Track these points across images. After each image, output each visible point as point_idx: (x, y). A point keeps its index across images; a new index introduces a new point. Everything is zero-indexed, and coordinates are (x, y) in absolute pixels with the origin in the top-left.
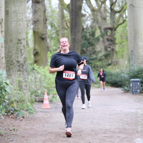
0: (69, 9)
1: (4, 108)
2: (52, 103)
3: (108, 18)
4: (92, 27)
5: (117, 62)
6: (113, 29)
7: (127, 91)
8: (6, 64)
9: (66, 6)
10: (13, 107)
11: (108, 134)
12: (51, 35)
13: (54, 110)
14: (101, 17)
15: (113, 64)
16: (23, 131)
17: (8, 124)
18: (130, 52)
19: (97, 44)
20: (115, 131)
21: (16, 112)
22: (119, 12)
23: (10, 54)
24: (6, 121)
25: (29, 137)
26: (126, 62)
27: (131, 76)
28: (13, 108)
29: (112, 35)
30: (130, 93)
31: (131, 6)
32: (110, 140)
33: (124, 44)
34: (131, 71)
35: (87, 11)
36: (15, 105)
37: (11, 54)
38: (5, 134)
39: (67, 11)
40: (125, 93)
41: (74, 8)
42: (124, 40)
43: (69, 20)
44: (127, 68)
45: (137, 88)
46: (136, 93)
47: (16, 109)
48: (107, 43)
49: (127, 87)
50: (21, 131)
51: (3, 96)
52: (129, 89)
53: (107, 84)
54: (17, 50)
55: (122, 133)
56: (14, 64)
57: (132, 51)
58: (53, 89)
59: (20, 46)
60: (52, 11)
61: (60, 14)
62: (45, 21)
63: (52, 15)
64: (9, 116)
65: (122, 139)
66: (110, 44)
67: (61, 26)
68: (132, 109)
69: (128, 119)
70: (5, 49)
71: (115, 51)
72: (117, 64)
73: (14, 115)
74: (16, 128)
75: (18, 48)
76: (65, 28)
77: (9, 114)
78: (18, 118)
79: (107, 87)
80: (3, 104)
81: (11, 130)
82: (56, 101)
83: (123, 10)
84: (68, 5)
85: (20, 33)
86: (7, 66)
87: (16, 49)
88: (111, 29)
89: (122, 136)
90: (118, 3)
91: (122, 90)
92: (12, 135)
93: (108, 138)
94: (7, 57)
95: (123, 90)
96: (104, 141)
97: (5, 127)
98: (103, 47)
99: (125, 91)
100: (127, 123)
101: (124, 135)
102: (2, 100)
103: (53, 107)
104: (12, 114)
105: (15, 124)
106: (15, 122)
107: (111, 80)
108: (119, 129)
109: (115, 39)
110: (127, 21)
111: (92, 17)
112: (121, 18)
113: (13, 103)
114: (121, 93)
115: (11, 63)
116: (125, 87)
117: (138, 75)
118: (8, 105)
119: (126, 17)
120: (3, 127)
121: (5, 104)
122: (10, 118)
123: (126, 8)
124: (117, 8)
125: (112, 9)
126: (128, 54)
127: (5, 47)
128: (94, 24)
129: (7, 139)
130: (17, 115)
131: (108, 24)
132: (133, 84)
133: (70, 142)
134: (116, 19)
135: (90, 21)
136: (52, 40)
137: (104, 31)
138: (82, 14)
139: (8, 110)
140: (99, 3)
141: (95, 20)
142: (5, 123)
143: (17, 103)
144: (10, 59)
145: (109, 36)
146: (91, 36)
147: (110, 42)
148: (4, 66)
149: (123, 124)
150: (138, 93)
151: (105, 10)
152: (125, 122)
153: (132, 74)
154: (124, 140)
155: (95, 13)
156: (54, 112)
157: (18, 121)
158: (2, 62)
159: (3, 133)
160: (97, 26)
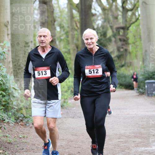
0: (78, 8)
1: (13, 115)
2: (63, 108)
3: (120, 17)
4: (103, 27)
5: (131, 63)
6: (125, 28)
7: (142, 94)
8: (13, 68)
9: (75, 6)
10: (22, 113)
11: (122, 138)
12: (60, 36)
13: (65, 116)
14: (113, 16)
15: (126, 65)
16: (33, 139)
17: (17, 131)
18: (144, 51)
19: (109, 44)
20: (130, 135)
21: (25, 118)
22: (131, 10)
23: (17, 58)
24: (15, 128)
25: (40, 145)
26: (141, 63)
27: (146, 77)
28: (22, 115)
29: (125, 35)
30: (145, 95)
31: (144, 4)
32: (125, 146)
33: (138, 43)
34: (146, 72)
35: (97, 10)
36: (24, 111)
37: (19, 58)
38: (15, 142)
39: (76, 11)
40: (140, 95)
41: (83, 8)
42: (138, 40)
43: (79, 20)
44: (141, 69)
45: (152, 89)
46: (152, 95)
47: (25, 115)
48: (120, 43)
49: (142, 89)
50: (31, 138)
51: (11, 102)
52: (144, 91)
53: (121, 87)
54: (25, 54)
55: (137, 138)
56: (22, 68)
57: (146, 51)
58: (64, 93)
59: (27, 50)
60: (61, 12)
61: (69, 14)
62: (53, 22)
63: (61, 15)
64: (18, 123)
65: (138, 144)
66: (123, 45)
67: (71, 27)
68: (147, 112)
69: (144, 122)
70: (12, 53)
71: (128, 51)
72: (130, 65)
73: (24, 121)
74: (25, 136)
75: (25, 52)
76: (75, 29)
77: (18, 122)
78: (27, 124)
79: (121, 89)
80: (12, 111)
81: (21, 138)
82: (67, 106)
83: (135, 8)
84: (78, 4)
85: (27, 36)
86: (14, 71)
87: (23, 52)
88: (123, 28)
89: (137, 141)
90: (129, 1)
91: (136, 92)
92: (21, 143)
93: (123, 143)
94: (14, 61)
95: (138, 93)
96: (118, 146)
97: (15, 134)
98: (115, 48)
99: (139, 93)
100: (143, 126)
101: (139, 139)
102: (11, 106)
103: (64, 112)
104: (22, 121)
105: (25, 131)
106: (24, 130)
107: (125, 83)
108: (135, 134)
109: (128, 39)
110: (140, 20)
111: (103, 16)
112: (134, 17)
113: (22, 110)
114: (136, 96)
115: (19, 68)
116: (139, 89)
117: (153, 77)
118: (17, 111)
119: (139, 15)
120: (12, 134)
121: (13, 111)
122: (19, 125)
123: (139, 5)
124: (129, 6)
125: (123, 7)
126: (142, 54)
127: (12, 51)
128: (105, 24)
129: (16, 147)
130: (26, 122)
131: (120, 23)
132: (149, 86)
133: (83, 148)
134: (128, 17)
135: (100, 20)
136: (62, 42)
137: (116, 30)
138: (92, 13)
139: (17, 116)
140: (110, 2)
141: (106, 20)
142: (14, 131)
143: (26, 109)
144: (17, 63)
145: (122, 36)
146: (102, 37)
147: (122, 43)
148: (11, 71)
149: (138, 128)
150: (153, 95)
151: (117, 9)
152: (140, 126)
153: (147, 75)
154: (139, 145)
155: (106, 11)
156: (65, 118)
157: (28, 128)
158: (9, 67)
159: (13, 141)
160: (108, 26)
